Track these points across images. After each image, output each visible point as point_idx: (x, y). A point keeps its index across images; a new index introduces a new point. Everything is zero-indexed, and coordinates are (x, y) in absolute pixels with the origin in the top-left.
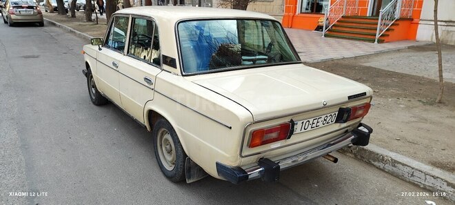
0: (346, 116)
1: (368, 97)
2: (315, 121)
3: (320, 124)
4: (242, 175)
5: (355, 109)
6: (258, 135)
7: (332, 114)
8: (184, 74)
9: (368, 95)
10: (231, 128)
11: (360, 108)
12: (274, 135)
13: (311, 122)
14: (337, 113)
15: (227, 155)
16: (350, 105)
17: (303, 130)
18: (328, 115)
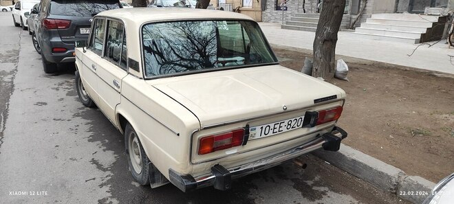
0: (312, 120)
1: (340, 100)
2: (277, 126)
3: (284, 129)
4: (190, 183)
5: (323, 113)
6: (207, 142)
7: (298, 118)
8: (146, 77)
9: (338, 98)
10: (178, 135)
11: (330, 111)
12: (227, 141)
13: (272, 127)
14: (303, 117)
15: (178, 163)
16: (318, 109)
17: (263, 135)
18: (292, 120)
